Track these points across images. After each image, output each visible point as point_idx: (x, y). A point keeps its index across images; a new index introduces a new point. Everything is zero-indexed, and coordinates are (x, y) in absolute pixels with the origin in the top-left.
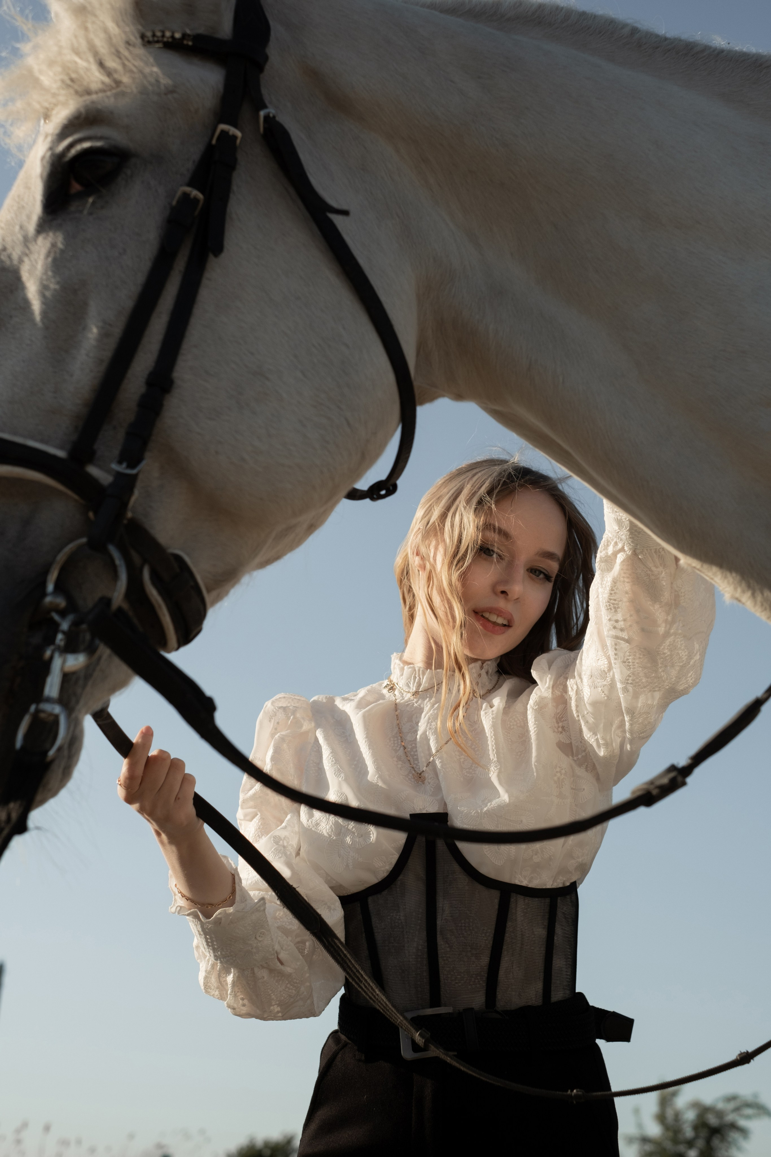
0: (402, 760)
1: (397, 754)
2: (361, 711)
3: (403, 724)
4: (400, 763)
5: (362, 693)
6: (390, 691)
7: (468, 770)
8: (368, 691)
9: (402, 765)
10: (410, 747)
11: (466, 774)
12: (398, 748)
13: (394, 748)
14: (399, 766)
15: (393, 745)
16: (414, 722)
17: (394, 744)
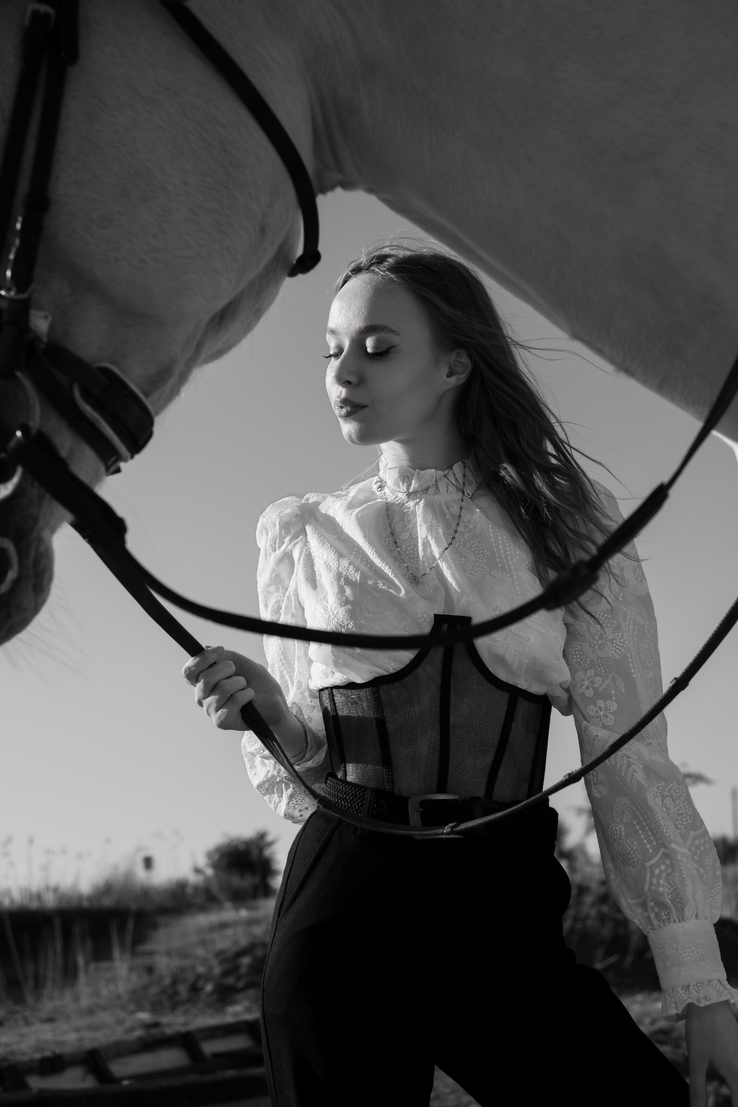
0: (398, 560)
1: (393, 555)
2: (354, 511)
3: (396, 523)
4: (397, 563)
5: (353, 491)
6: (379, 490)
7: (470, 571)
8: (359, 489)
9: (399, 565)
10: (405, 546)
11: (469, 575)
12: (393, 548)
13: (390, 548)
14: (397, 566)
15: (388, 546)
16: (406, 521)
17: (389, 544)
